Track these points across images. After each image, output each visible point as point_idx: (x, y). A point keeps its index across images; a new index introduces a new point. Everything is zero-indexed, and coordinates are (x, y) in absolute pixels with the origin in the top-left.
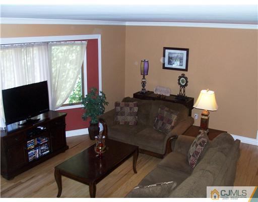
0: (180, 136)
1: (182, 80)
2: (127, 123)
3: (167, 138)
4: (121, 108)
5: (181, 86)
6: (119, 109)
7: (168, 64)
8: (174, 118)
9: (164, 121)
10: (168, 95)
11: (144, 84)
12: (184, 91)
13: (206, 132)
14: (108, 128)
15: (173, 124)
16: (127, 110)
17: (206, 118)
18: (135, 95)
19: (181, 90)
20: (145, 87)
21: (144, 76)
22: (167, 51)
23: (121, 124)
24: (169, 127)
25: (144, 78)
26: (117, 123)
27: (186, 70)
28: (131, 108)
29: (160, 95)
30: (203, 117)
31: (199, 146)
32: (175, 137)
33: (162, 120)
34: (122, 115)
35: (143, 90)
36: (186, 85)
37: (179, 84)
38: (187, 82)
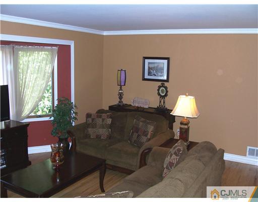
0: (155, 148)
1: (161, 91)
2: (98, 137)
3: (141, 150)
4: (93, 120)
5: (161, 96)
6: (90, 120)
7: (148, 75)
8: (151, 129)
9: (139, 133)
10: (147, 107)
11: (121, 96)
12: (164, 102)
13: (186, 144)
14: (77, 142)
15: (149, 137)
16: (99, 121)
17: (186, 127)
18: (111, 108)
19: (160, 102)
20: (122, 100)
21: (121, 87)
22: (147, 61)
23: (91, 137)
24: (144, 139)
25: (121, 89)
26: (87, 136)
27: (167, 81)
28: (103, 120)
29: (138, 107)
30: (183, 126)
31: (174, 155)
32: (150, 149)
33: (137, 133)
34: (93, 128)
35: (120, 102)
36: (166, 95)
37: (159, 94)
38: (167, 92)
